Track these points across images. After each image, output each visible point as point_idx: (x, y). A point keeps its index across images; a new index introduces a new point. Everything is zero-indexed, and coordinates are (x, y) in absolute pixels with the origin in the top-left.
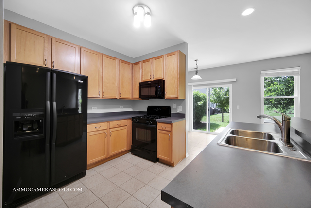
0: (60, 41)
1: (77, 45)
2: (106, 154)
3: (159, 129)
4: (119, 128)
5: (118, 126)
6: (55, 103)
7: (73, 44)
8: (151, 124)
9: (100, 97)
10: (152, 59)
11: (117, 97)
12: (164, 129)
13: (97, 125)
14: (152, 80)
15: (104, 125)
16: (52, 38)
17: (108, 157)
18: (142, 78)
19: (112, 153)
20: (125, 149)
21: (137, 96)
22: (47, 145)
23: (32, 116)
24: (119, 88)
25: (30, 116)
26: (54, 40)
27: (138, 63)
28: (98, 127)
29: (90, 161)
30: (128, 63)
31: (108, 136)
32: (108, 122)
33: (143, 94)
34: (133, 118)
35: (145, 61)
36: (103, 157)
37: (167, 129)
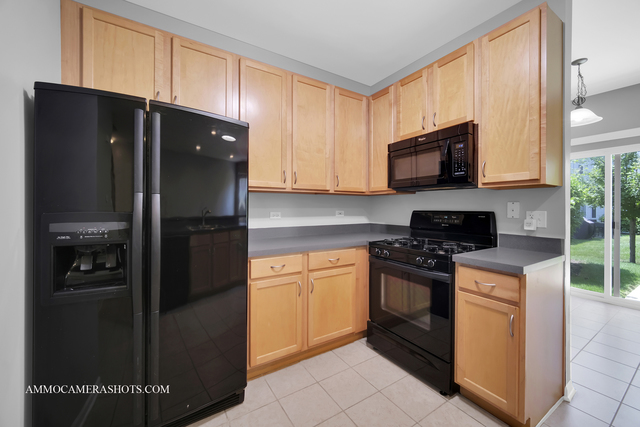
0: (191, 46)
1: (232, 54)
2: (299, 340)
3: (462, 289)
4: (334, 272)
5: (331, 265)
6: (157, 199)
7: (222, 51)
8: (430, 269)
9: (288, 186)
10: (430, 66)
11: (330, 187)
12: (485, 291)
13: (276, 262)
14: (430, 129)
15: (294, 262)
16: (172, 39)
17: (306, 348)
18: (397, 129)
19: (315, 340)
20: (349, 329)
21: (380, 182)
22: (139, 314)
23: (98, 234)
24: (334, 162)
25: (93, 234)
26: (176, 43)
27: (385, 92)
28: (278, 267)
29: (258, 356)
30: (357, 97)
31: (305, 290)
32: (305, 252)
33: (399, 176)
34: (372, 245)
35: (404, 82)
36: (293, 348)
37: (497, 293)
